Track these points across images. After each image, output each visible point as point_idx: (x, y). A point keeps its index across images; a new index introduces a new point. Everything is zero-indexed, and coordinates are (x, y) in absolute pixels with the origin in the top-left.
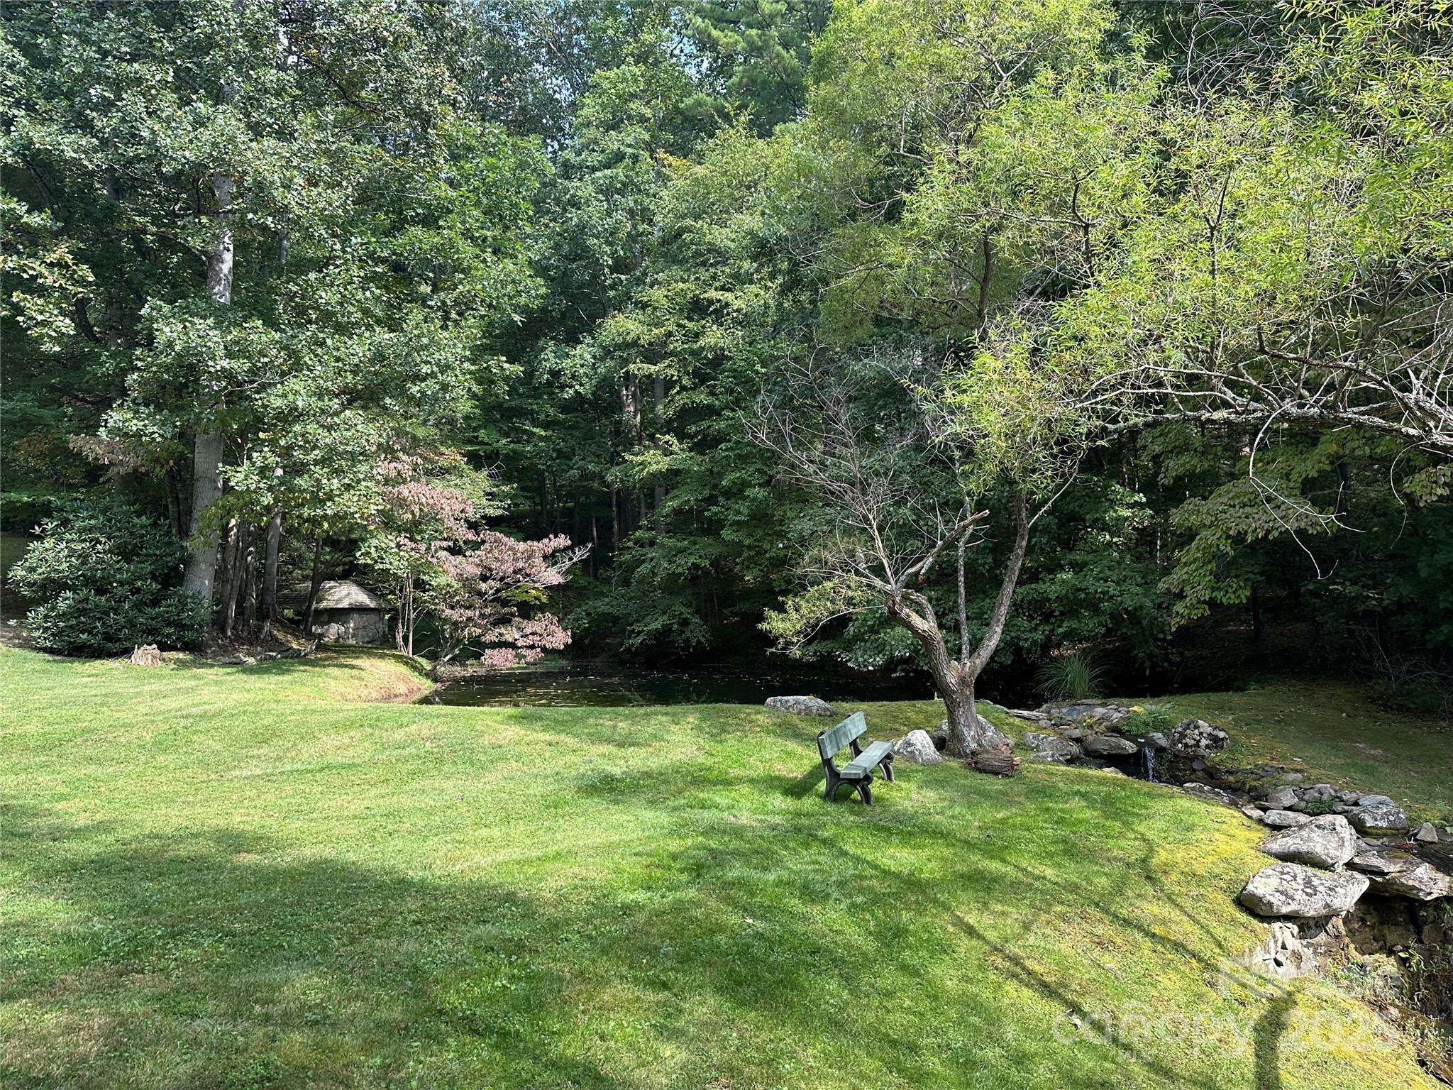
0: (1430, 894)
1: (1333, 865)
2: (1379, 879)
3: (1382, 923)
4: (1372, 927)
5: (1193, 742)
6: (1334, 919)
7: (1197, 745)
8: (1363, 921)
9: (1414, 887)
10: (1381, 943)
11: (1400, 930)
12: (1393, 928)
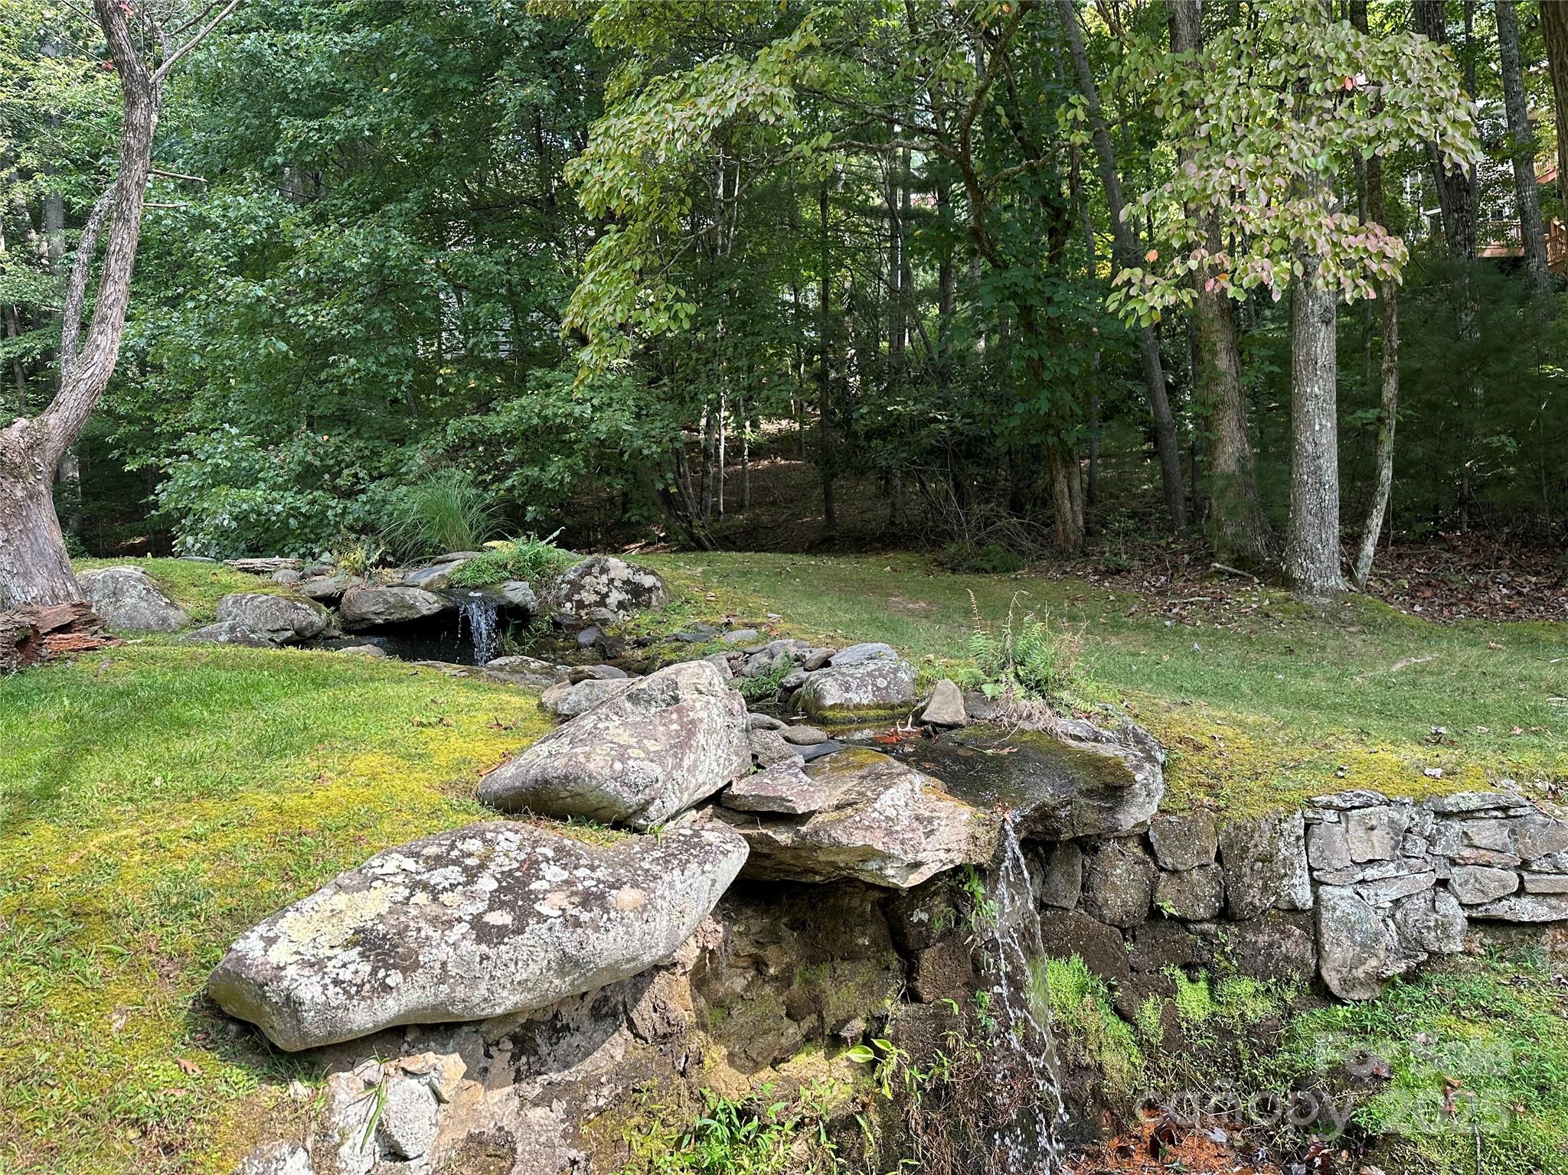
0: (916, 865)
1: (643, 808)
2: (783, 837)
3: (814, 961)
4: (784, 980)
5: (595, 598)
6: (661, 980)
7: (602, 603)
8: (759, 964)
9: (868, 853)
10: (810, 1021)
11: (865, 971)
12: (845, 968)
